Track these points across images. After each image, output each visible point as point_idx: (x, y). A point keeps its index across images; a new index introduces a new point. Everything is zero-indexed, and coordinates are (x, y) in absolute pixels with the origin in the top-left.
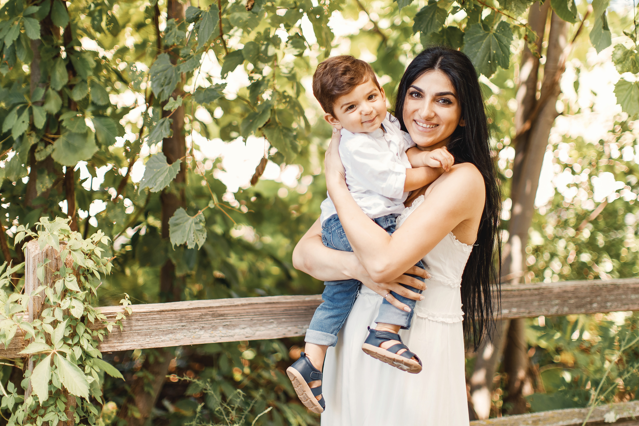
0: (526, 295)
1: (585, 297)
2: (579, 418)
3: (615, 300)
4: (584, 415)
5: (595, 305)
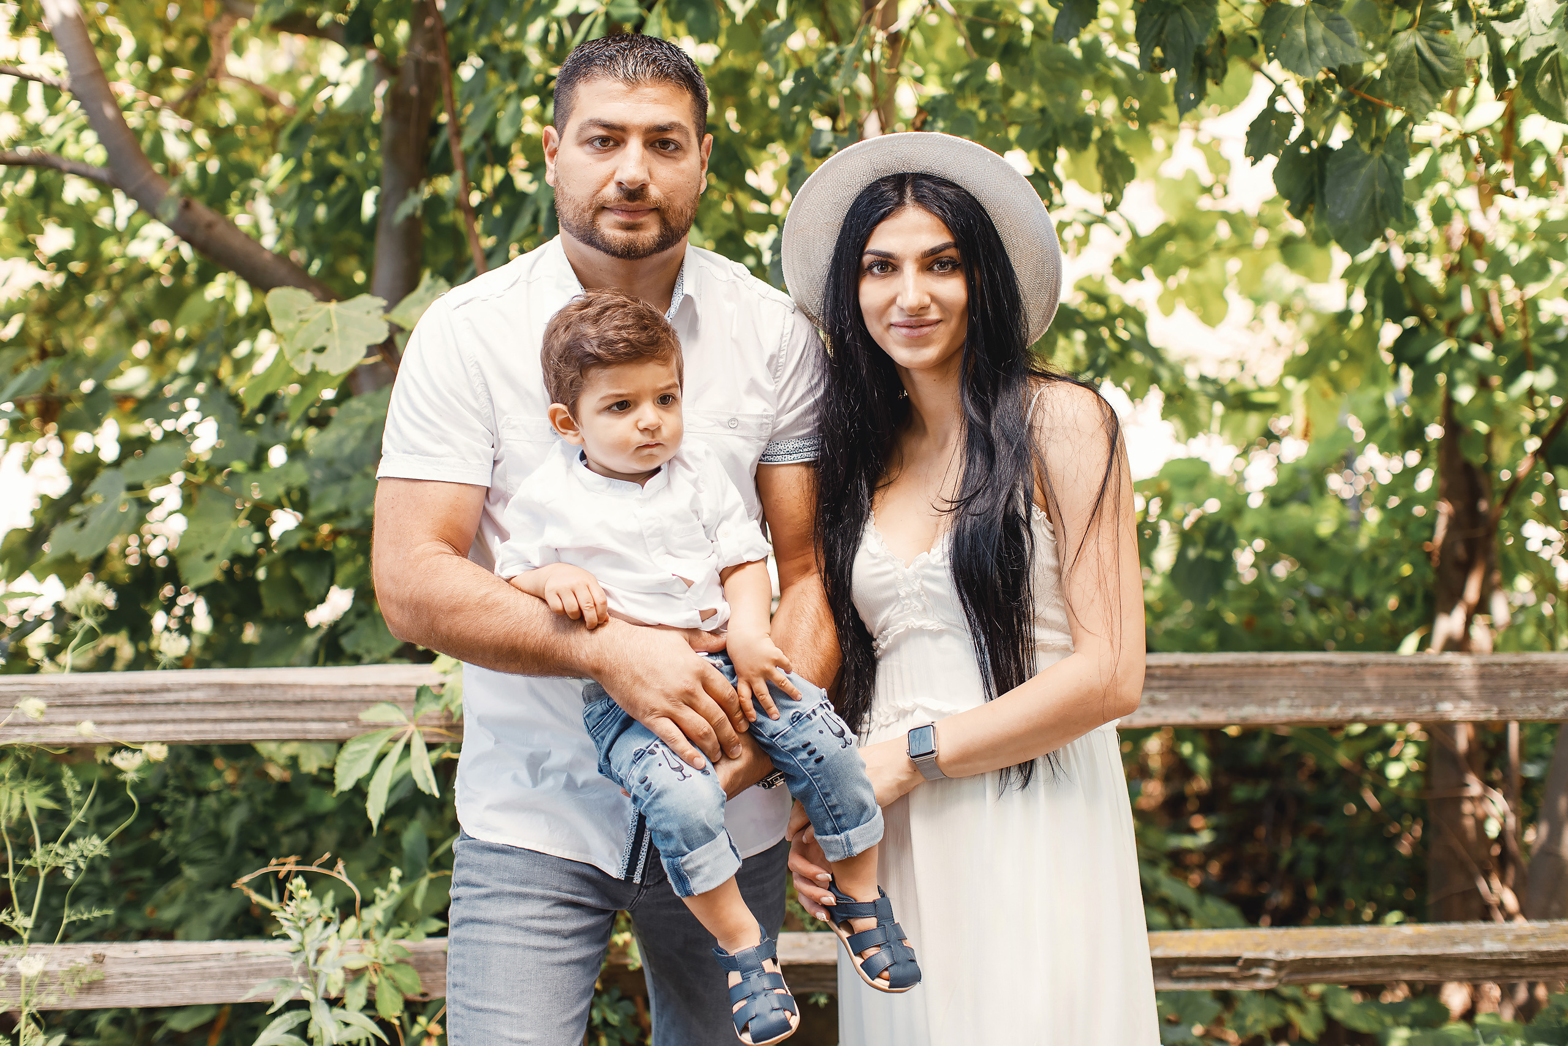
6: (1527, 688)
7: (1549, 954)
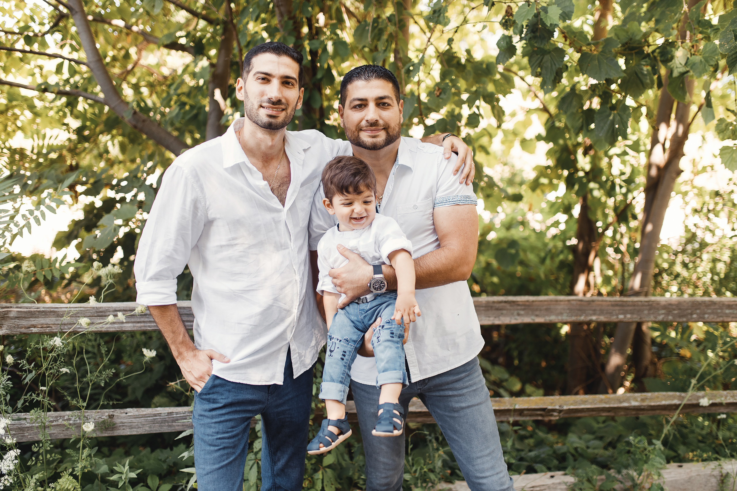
0: (638, 305)
1: (687, 309)
2: (679, 400)
3: (712, 313)
4: (683, 398)
5: (695, 316)
6: (650, 310)
7: (654, 406)
